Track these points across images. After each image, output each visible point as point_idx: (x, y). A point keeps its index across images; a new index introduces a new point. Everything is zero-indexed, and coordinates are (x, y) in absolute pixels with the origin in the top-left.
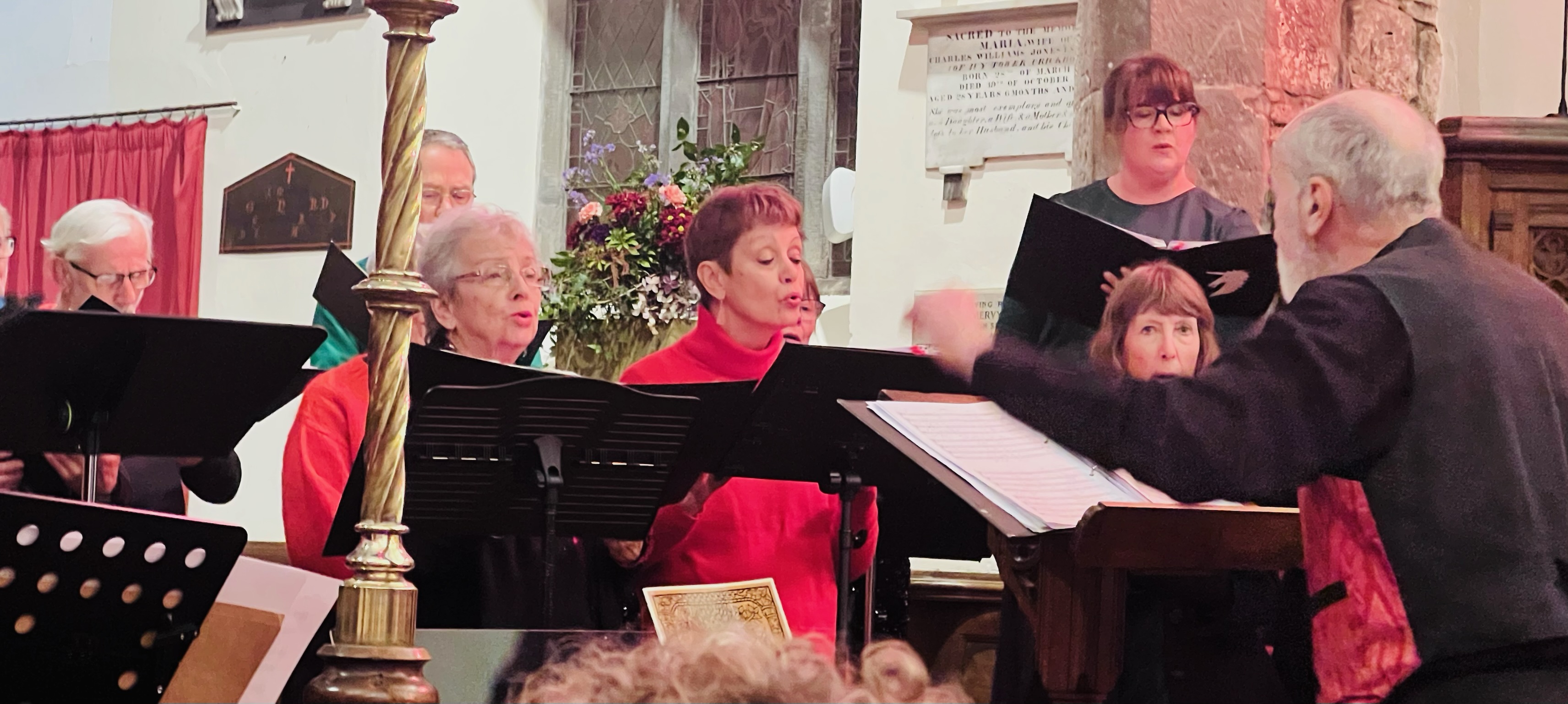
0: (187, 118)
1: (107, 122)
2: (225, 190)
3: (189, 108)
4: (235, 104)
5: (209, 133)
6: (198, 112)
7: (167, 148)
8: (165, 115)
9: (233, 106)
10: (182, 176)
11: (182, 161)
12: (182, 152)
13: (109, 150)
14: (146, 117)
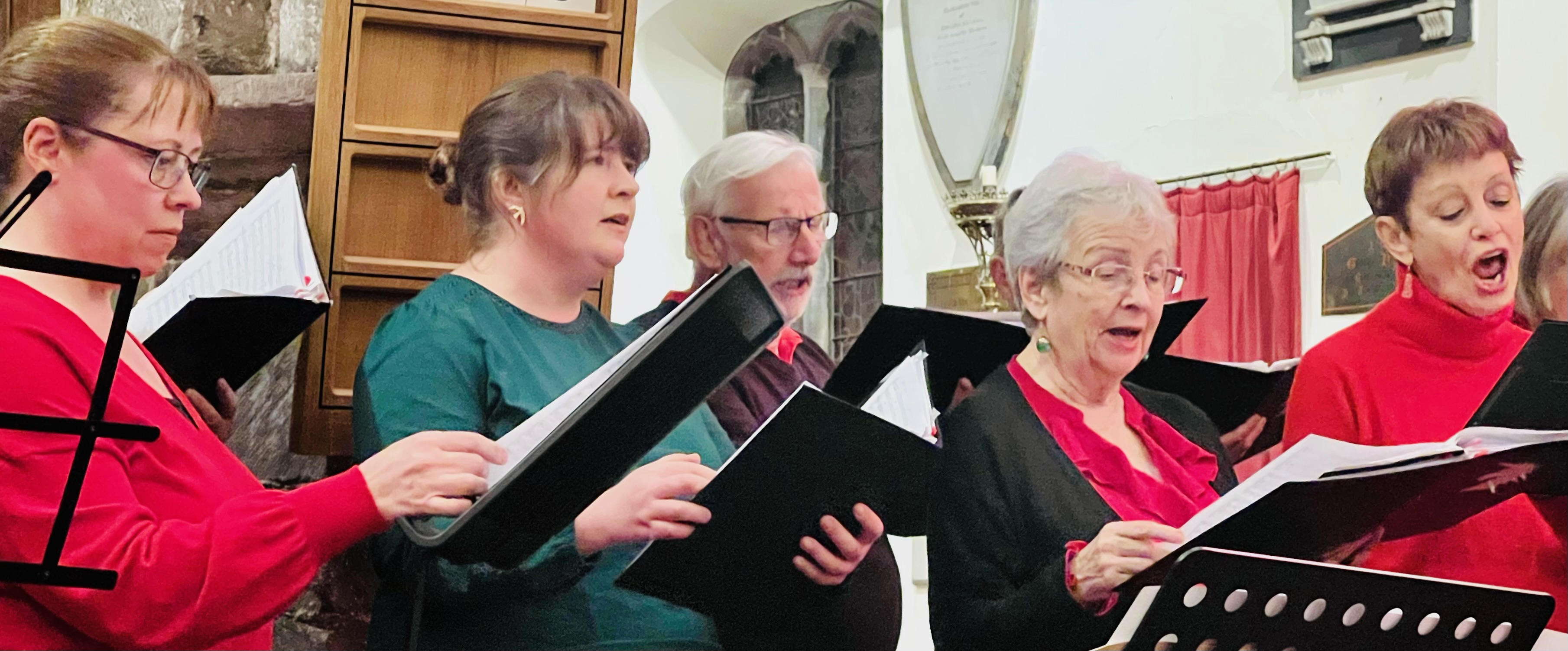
0: (1278, 173)
1: (1194, 185)
2: (1324, 246)
3: (1279, 162)
4: (1329, 153)
5: (1301, 185)
6: (1290, 166)
7: (1258, 207)
8: (1255, 171)
9: (1327, 156)
10: (1276, 235)
11: (1276, 219)
12: (1275, 210)
13: (1197, 213)
14: (1234, 176)
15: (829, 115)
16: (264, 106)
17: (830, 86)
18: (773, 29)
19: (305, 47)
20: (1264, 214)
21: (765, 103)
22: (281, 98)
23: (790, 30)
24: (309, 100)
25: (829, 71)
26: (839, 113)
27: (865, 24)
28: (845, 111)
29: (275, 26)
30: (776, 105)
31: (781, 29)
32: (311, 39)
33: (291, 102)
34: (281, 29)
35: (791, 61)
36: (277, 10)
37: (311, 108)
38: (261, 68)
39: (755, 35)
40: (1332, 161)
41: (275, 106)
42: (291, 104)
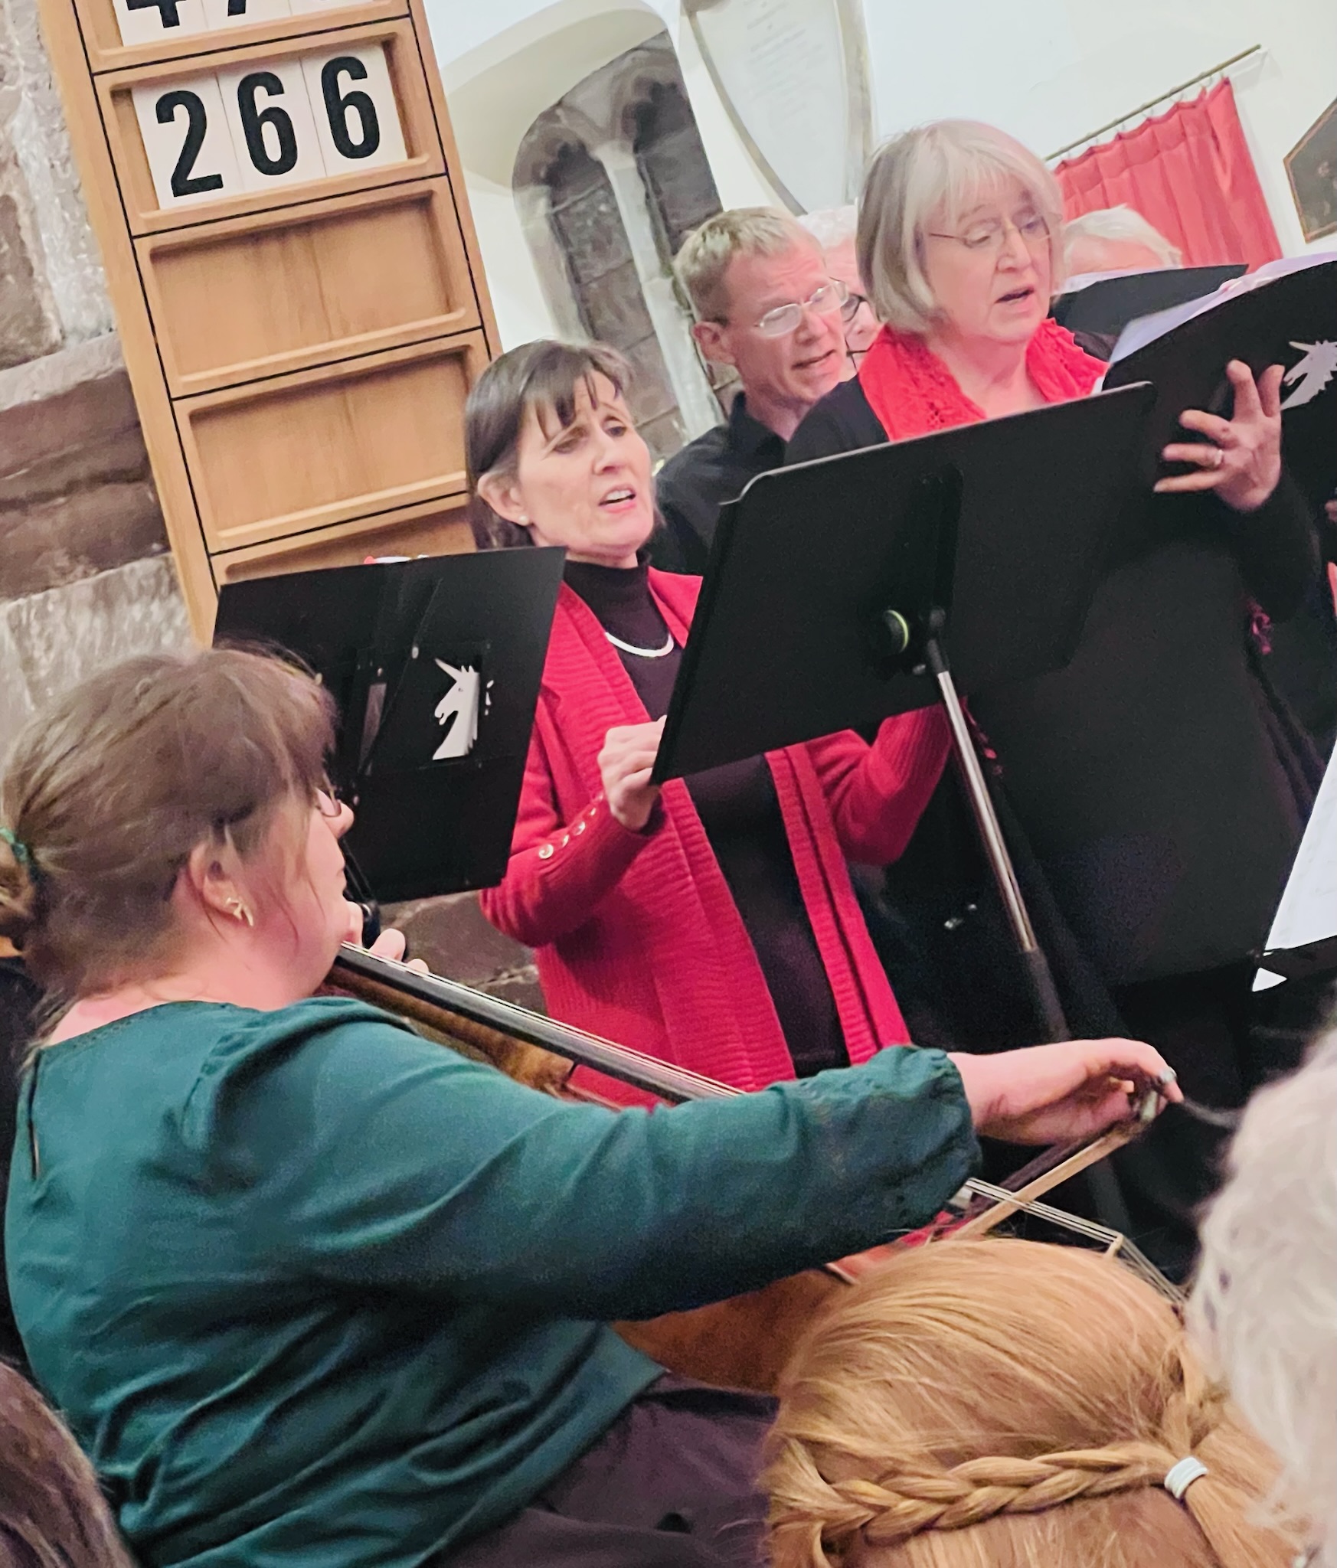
0: (1204, 91)
1: (1107, 138)
2: (1285, 161)
3: (1202, 77)
4: (1258, 47)
5: (1237, 97)
6: (1217, 78)
7: (1192, 140)
8: (1176, 98)
9: (1257, 51)
10: (1224, 164)
11: (1218, 148)
12: (1215, 137)
13: (1122, 170)
14: (1152, 111)
15: (647, 196)
16: (70, 388)
17: (638, 161)
18: (549, 116)
19: (90, 305)
20: (1202, 147)
21: (567, 209)
22: (84, 375)
23: (571, 110)
24: (119, 365)
25: (630, 146)
26: (658, 192)
27: (659, 75)
28: (664, 186)
29: (47, 293)
30: (582, 206)
31: (559, 112)
32: (95, 294)
33: (98, 374)
34: (55, 293)
35: (583, 147)
36: (42, 274)
37: (124, 374)
38: (46, 346)
39: (531, 131)
40: (1265, 54)
41: (83, 385)
42: (99, 377)
